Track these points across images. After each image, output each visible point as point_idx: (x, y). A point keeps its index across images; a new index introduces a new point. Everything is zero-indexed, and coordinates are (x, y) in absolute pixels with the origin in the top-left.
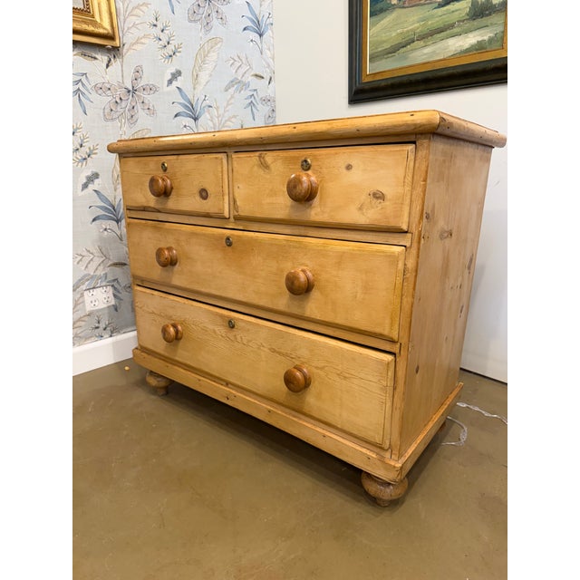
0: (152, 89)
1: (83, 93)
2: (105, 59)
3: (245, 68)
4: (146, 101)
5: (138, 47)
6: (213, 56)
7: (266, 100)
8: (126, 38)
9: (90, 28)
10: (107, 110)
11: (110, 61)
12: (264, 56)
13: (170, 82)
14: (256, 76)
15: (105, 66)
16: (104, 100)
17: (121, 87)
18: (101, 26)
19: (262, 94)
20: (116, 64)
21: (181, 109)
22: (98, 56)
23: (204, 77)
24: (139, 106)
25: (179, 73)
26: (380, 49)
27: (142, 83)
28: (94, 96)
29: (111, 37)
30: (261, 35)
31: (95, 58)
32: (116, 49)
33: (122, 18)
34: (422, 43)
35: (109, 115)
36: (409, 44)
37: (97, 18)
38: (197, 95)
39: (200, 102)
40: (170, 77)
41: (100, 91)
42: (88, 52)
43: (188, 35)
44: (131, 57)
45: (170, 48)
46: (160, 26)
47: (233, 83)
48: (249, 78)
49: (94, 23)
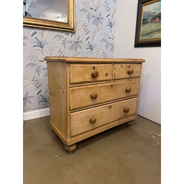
0: (81, 42)
1: (65, 43)
2: (71, 35)
3: (106, 36)
4: (80, 45)
5: (79, 31)
6: (98, 33)
7: (111, 44)
8: (77, 29)
9: (69, 28)
10: (70, 47)
11: (72, 35)
12: (112, 32)
13: (86, 40)
14: (109, 38)
15: (71, 36)
16: (69, 45)
17: (74, 42)
18: (71, 27)
19: (110, 43)
20: (74, 36)
21: (88, 47)
22: (70, 34)
23: (95, 38)
24: (78, 46)
25: (89, 38)
26: (144, 33)
27: (79, 40)
28: (67, 44)
29: (73, 29)
30: (111, 27)
31: (69, 35)
32: (74, 32)
33: (76, 24)
34: (156, 33)
35: (70, 49)
36: (153, 33)
37: (70, 25)
38: (92, 43)
39: (93, 45)
40: (86, 39)
41: (69, 43)
42: (67, 33)
43: (92, 27)
44: (77, 34)
45: (87, 31)
46: (85, 26)
47: (102, 40)
48: (107, 39)
49: (70, 26)
